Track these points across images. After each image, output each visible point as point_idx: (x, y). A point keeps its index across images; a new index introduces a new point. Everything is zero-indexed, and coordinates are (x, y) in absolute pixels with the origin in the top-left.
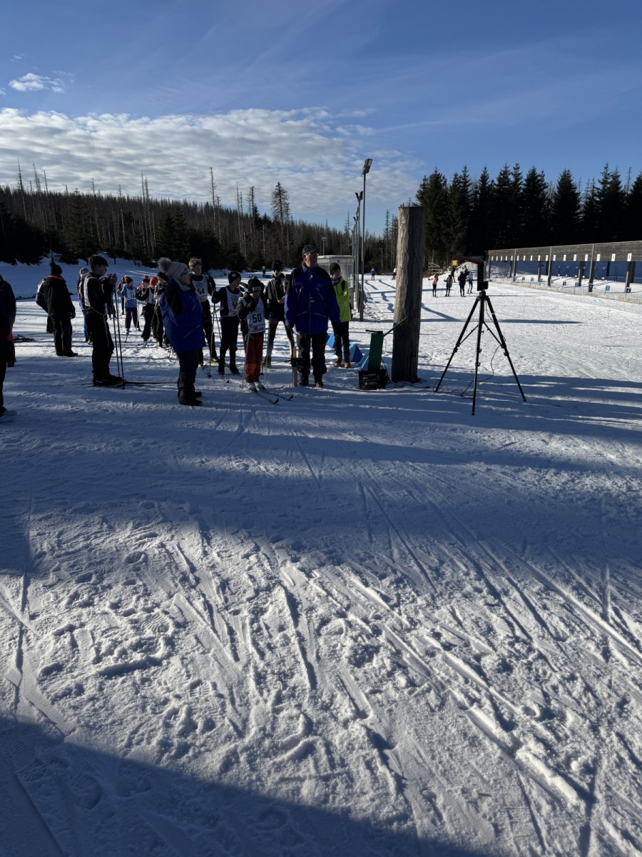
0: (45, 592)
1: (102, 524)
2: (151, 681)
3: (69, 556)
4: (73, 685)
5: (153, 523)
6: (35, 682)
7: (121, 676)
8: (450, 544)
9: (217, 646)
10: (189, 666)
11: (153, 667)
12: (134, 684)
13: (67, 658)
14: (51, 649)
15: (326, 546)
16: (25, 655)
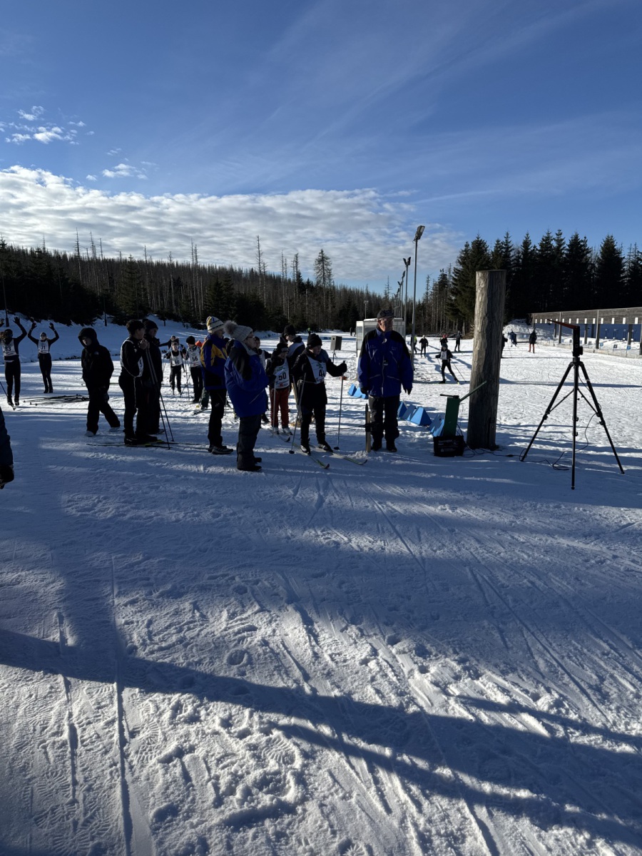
0: (143, 700)
1: (193, 613)
2: (288, 838)
3: (162, 653)
4: (195, 838)
5: (249, 612)
6: (148, 831)
7: (251, 827)
8: (604, 654)
9: (360, 788)
10: (332, 817)
11: (286, 816)
12: (269, 840)
13: (181, 797)
14: (161, 781)
15: (455, 652)
16: (131, 789)
